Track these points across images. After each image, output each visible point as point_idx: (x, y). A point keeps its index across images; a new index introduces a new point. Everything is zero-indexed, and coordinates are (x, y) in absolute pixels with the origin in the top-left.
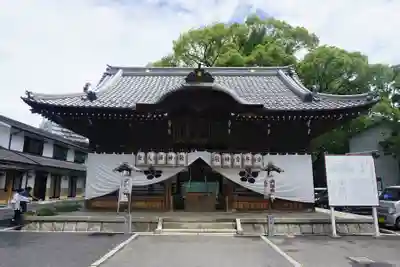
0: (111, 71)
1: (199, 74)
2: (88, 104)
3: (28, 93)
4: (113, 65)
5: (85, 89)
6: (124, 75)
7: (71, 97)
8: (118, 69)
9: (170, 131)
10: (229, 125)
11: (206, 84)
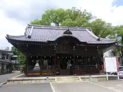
6: (34, 28)
8: (31, 26)
9: (55, 49)
10: (74, 47)
11: (70, 35)
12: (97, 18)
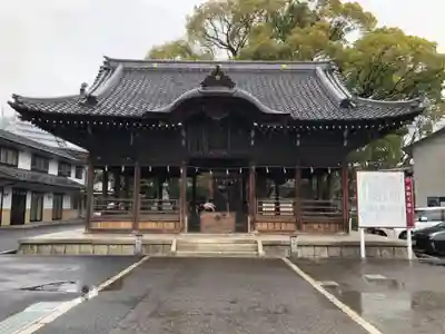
0: (109, 66)
1: (218, 77)
2: (88, 110)
3: (15, 97)
4: (111, 57)
5: (82, 90)
6: (125, 71)
8: (118, 62)
9: (184, 143)
10: (253, 134)
11: (225, 90)
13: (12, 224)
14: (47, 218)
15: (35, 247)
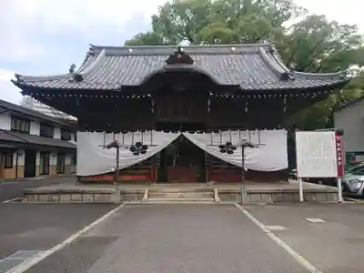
0: (94, 51)
1: (180, 56)
2: (76, 86)
3: (17, 76)
5: (71, 71)
6: (107, 55)
7: (58, 78)
8: (101, 48)
9: (153, 110)
10: (209, 103)
11: (185, 66)
12: (310, 14)
13: (25, 176)
14: (53, 172)
15: (36, 197)
